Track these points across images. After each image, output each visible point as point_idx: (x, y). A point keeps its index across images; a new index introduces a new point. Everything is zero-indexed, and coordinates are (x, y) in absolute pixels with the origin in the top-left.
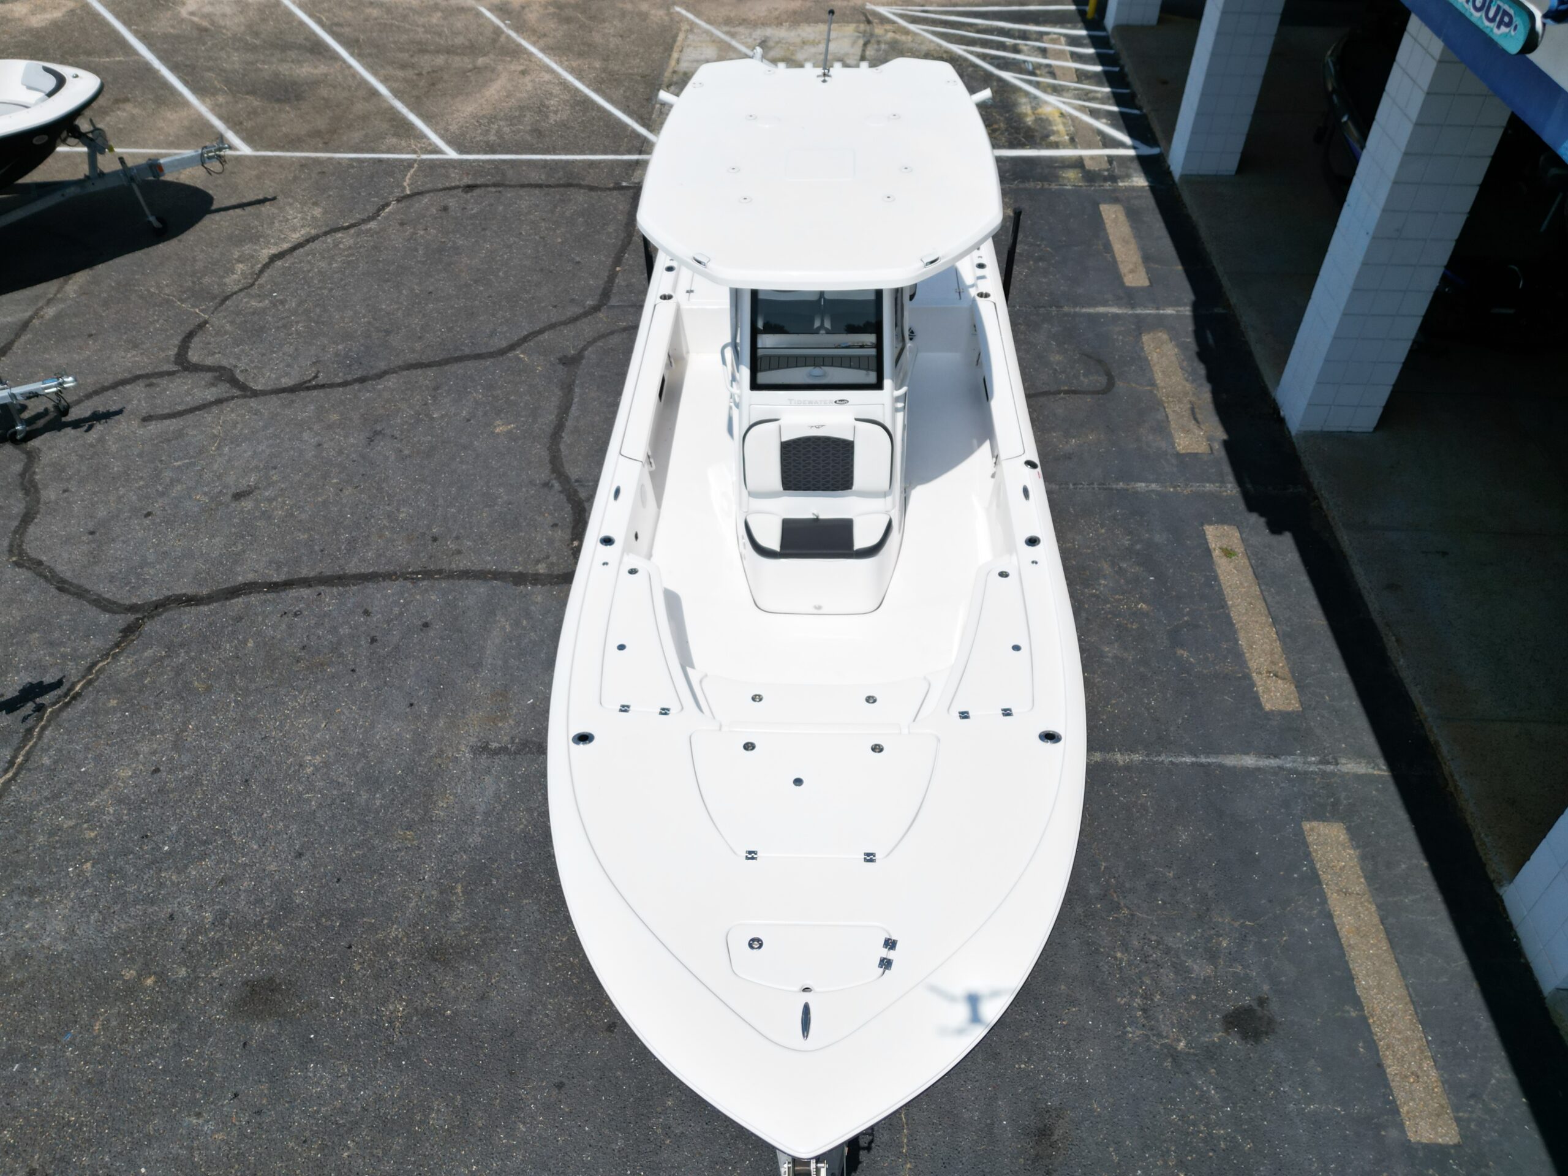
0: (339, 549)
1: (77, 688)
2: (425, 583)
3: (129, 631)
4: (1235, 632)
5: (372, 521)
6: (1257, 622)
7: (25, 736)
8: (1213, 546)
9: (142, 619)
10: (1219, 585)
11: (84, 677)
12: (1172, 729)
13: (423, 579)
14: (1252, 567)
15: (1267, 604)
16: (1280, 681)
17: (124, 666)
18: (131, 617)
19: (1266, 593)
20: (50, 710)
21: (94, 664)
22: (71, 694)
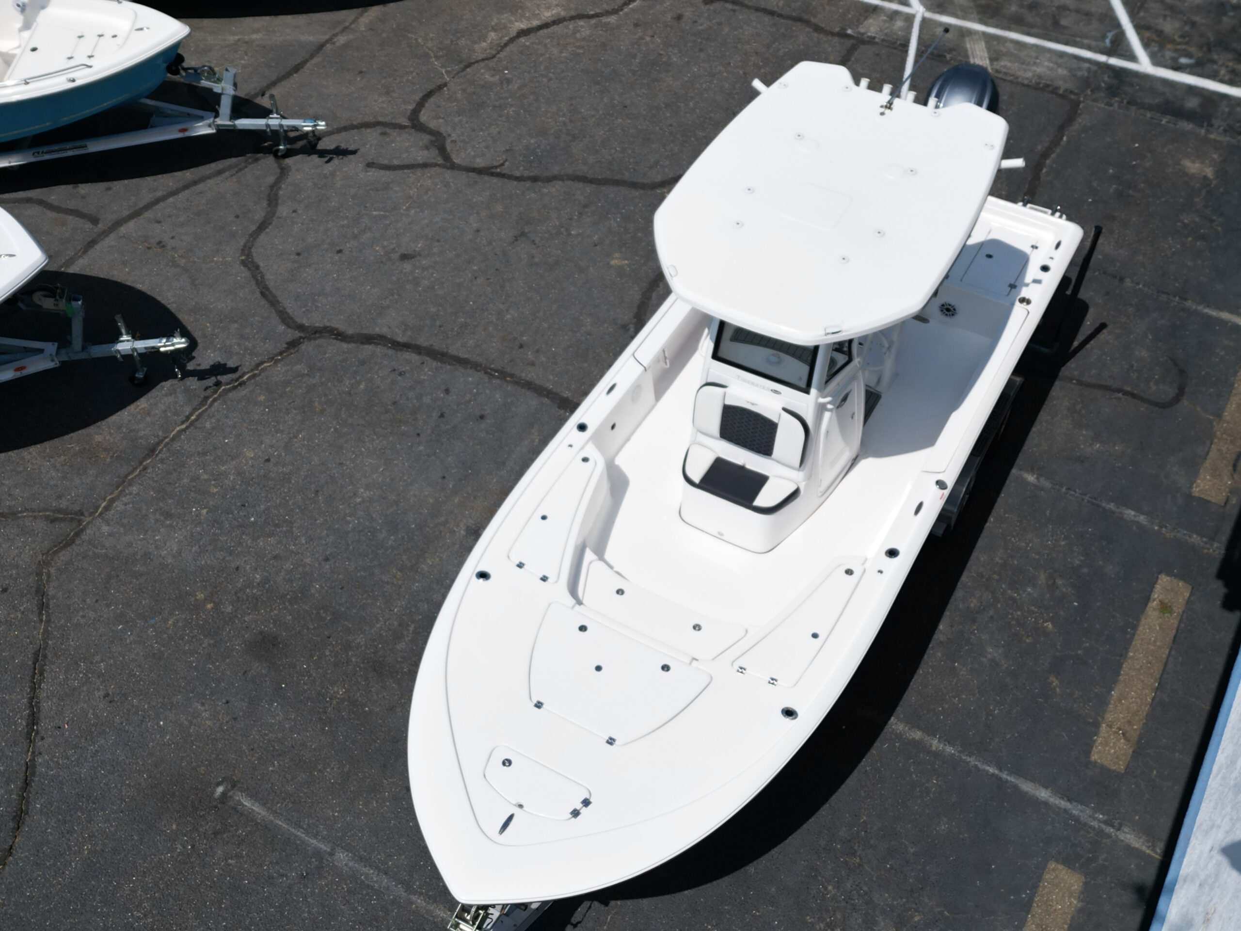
0: (452, 330)
1: (245, 377)
2: (498, 381)
3: (293, 344)
4: (1115, 682)
5: (486, 313)
6: (1143, 681)
7: (202, 401)
8: (1156, 596)
9: (304, 339)
10: (1134, 635)
11: (252, 370)
12: (997, 740)
13: (497, 377)
14: (1177, 630)
15: (1164, 670)
16: (1122, 741)
17: (279, 372)
18: (298, 334)
19: (1171, 659)
20: (223, 387)
21: (262, 363)
22: (241, 380)
